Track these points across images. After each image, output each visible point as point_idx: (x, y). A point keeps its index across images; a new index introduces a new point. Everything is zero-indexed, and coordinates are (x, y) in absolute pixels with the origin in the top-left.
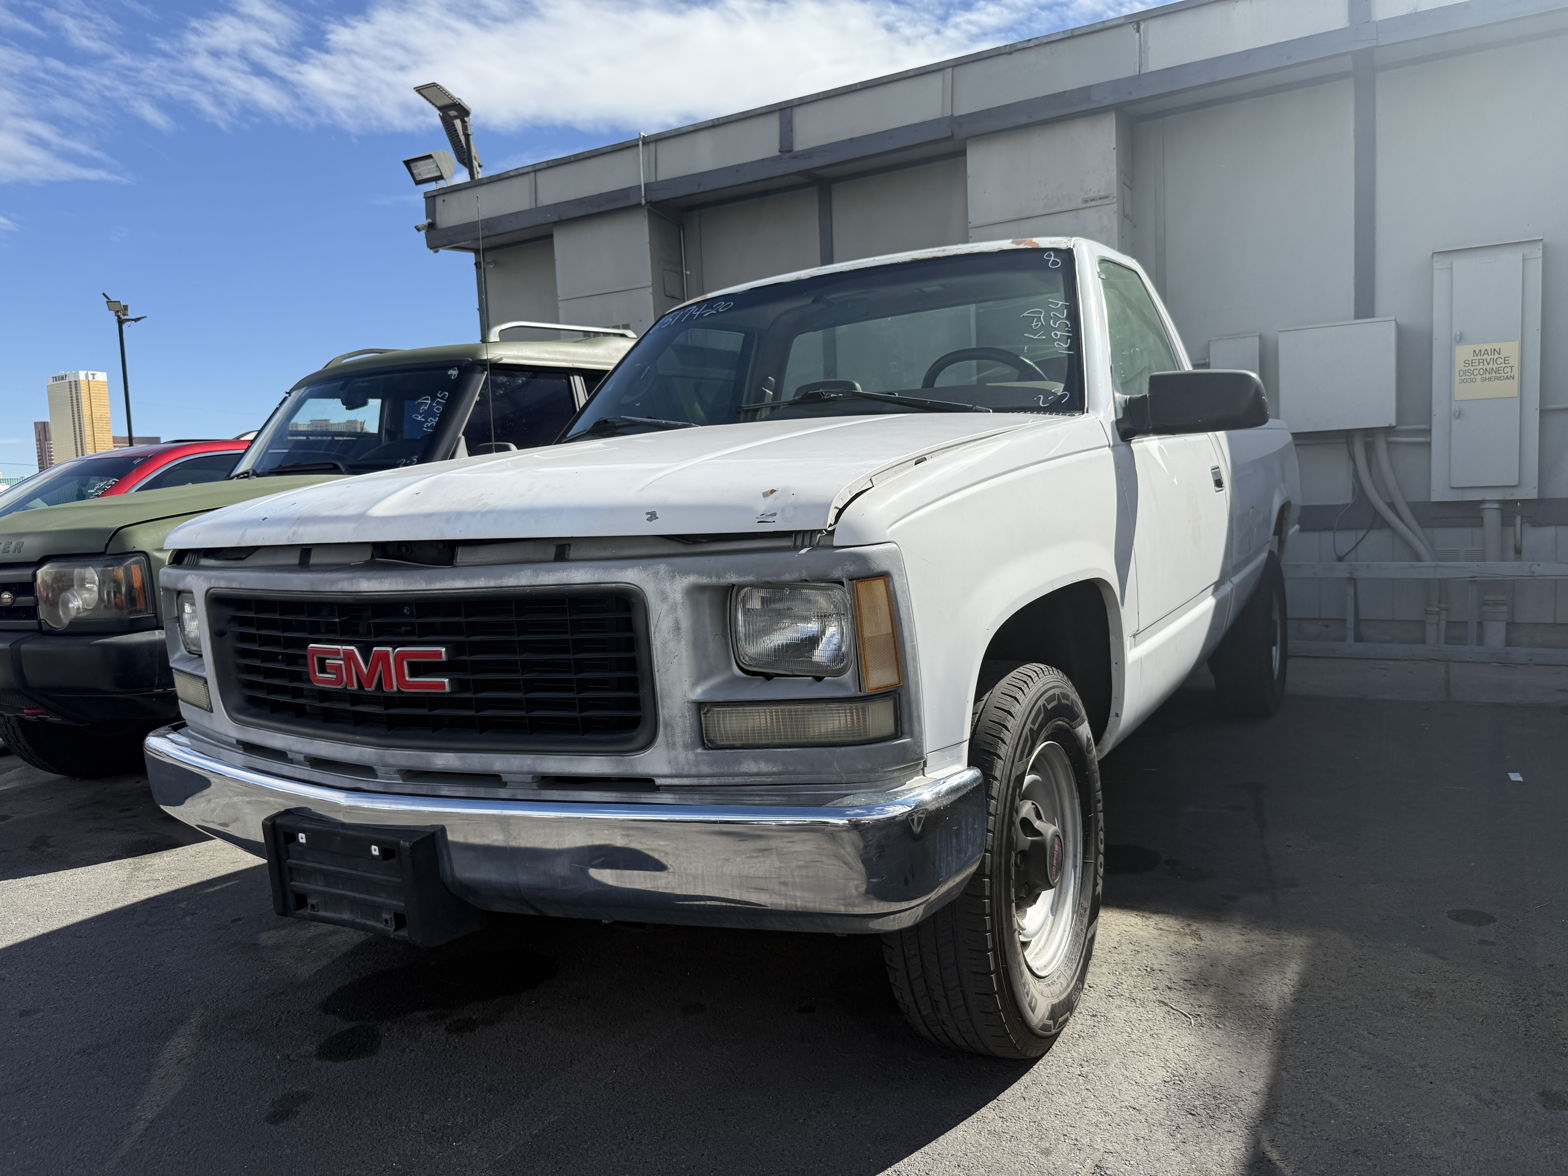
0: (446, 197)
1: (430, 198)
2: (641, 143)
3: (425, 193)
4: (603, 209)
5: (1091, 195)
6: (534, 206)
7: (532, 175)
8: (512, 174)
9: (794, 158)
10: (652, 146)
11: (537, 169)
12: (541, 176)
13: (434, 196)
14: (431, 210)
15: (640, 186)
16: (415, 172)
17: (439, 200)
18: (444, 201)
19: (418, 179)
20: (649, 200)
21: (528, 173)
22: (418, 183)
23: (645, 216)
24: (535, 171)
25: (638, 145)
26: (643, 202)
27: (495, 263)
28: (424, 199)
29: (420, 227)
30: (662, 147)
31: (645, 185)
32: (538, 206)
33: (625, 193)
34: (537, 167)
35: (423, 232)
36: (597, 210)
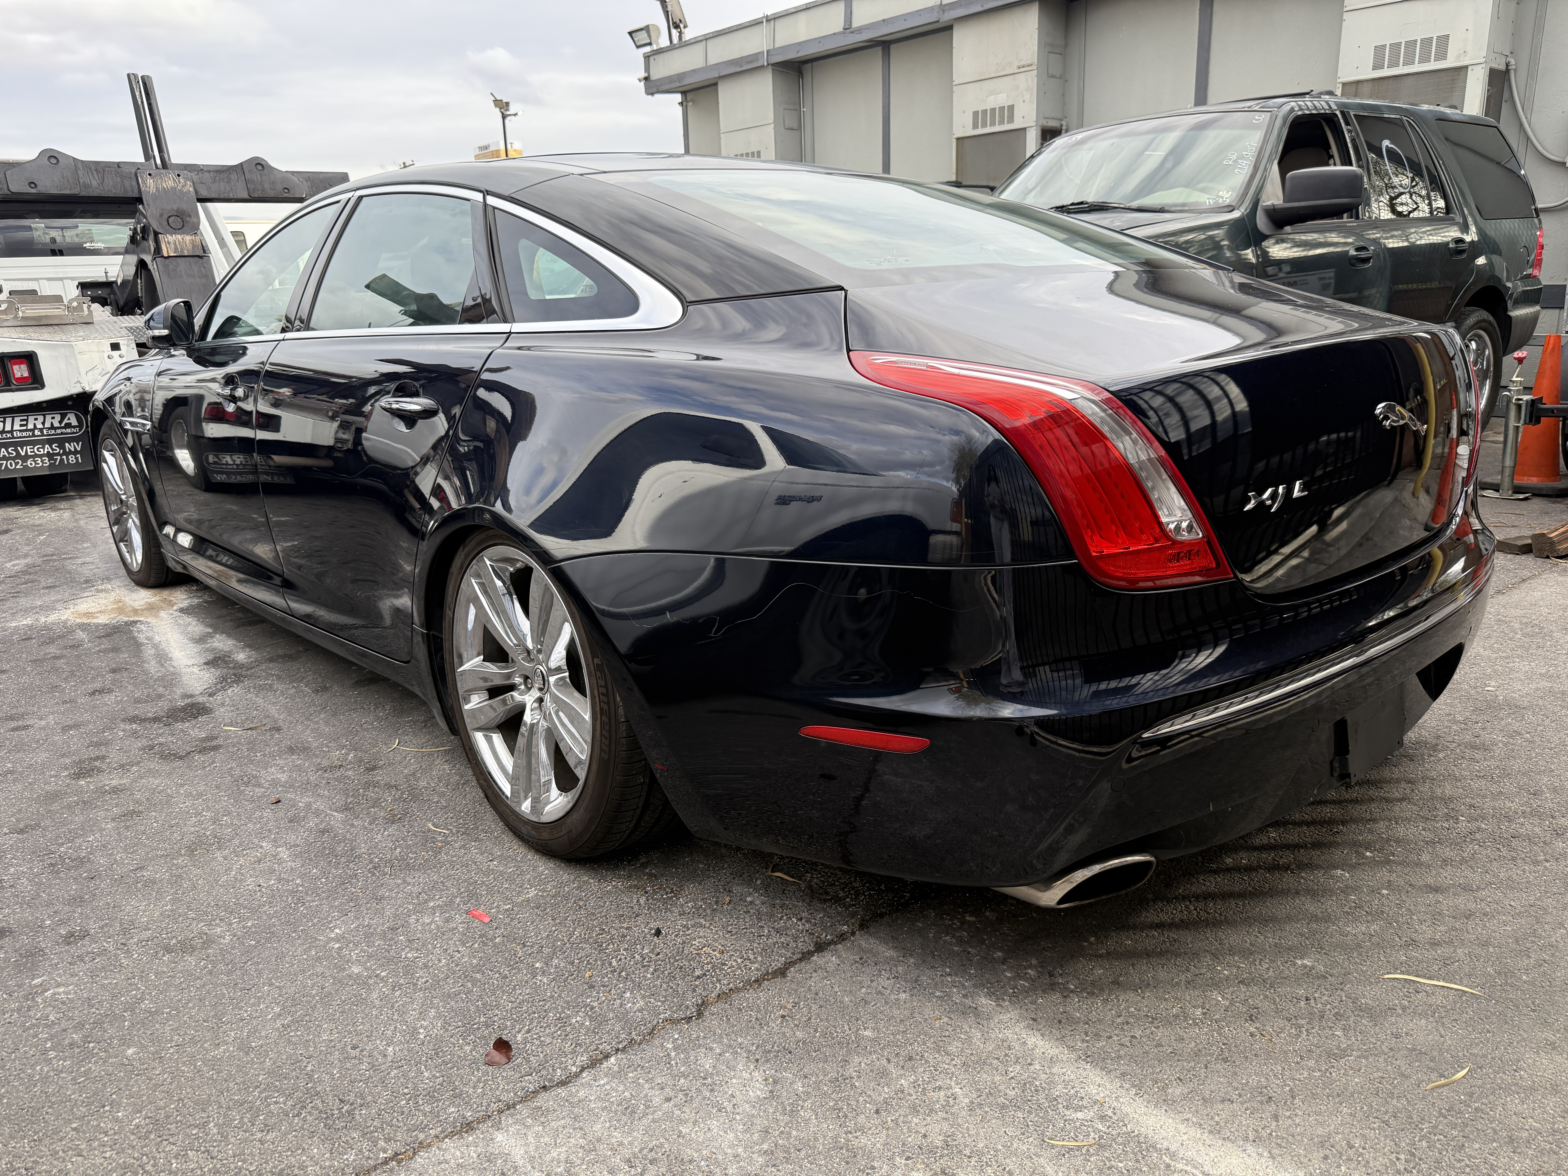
0: (655, 57)
1: (647, 57)
2: (765, 20)
3: (643, 55)
4: (744, 68)
5: (1022, 63)
6: (705, 65)
7: (705, 42)
9: (852, 32)
10: (772, 22)
11: (707, 38)
12: (709, 42)
14: (647, 67)
15: (764, 52)
16: (636, 39)
17: (652, 59)
18: (655, 60)
19: (638, 45)
20: (770, 62)
21: (702, 41)
23: (770, 74)
25: (763, 22)
26: (767, 63)
28: (643, 59)
29: (641, 78)
30: (779, 23)
31: (768, 51)
32: (708, 64)
33: (756, 56)
35: (643, 82)
36: (740, 69)
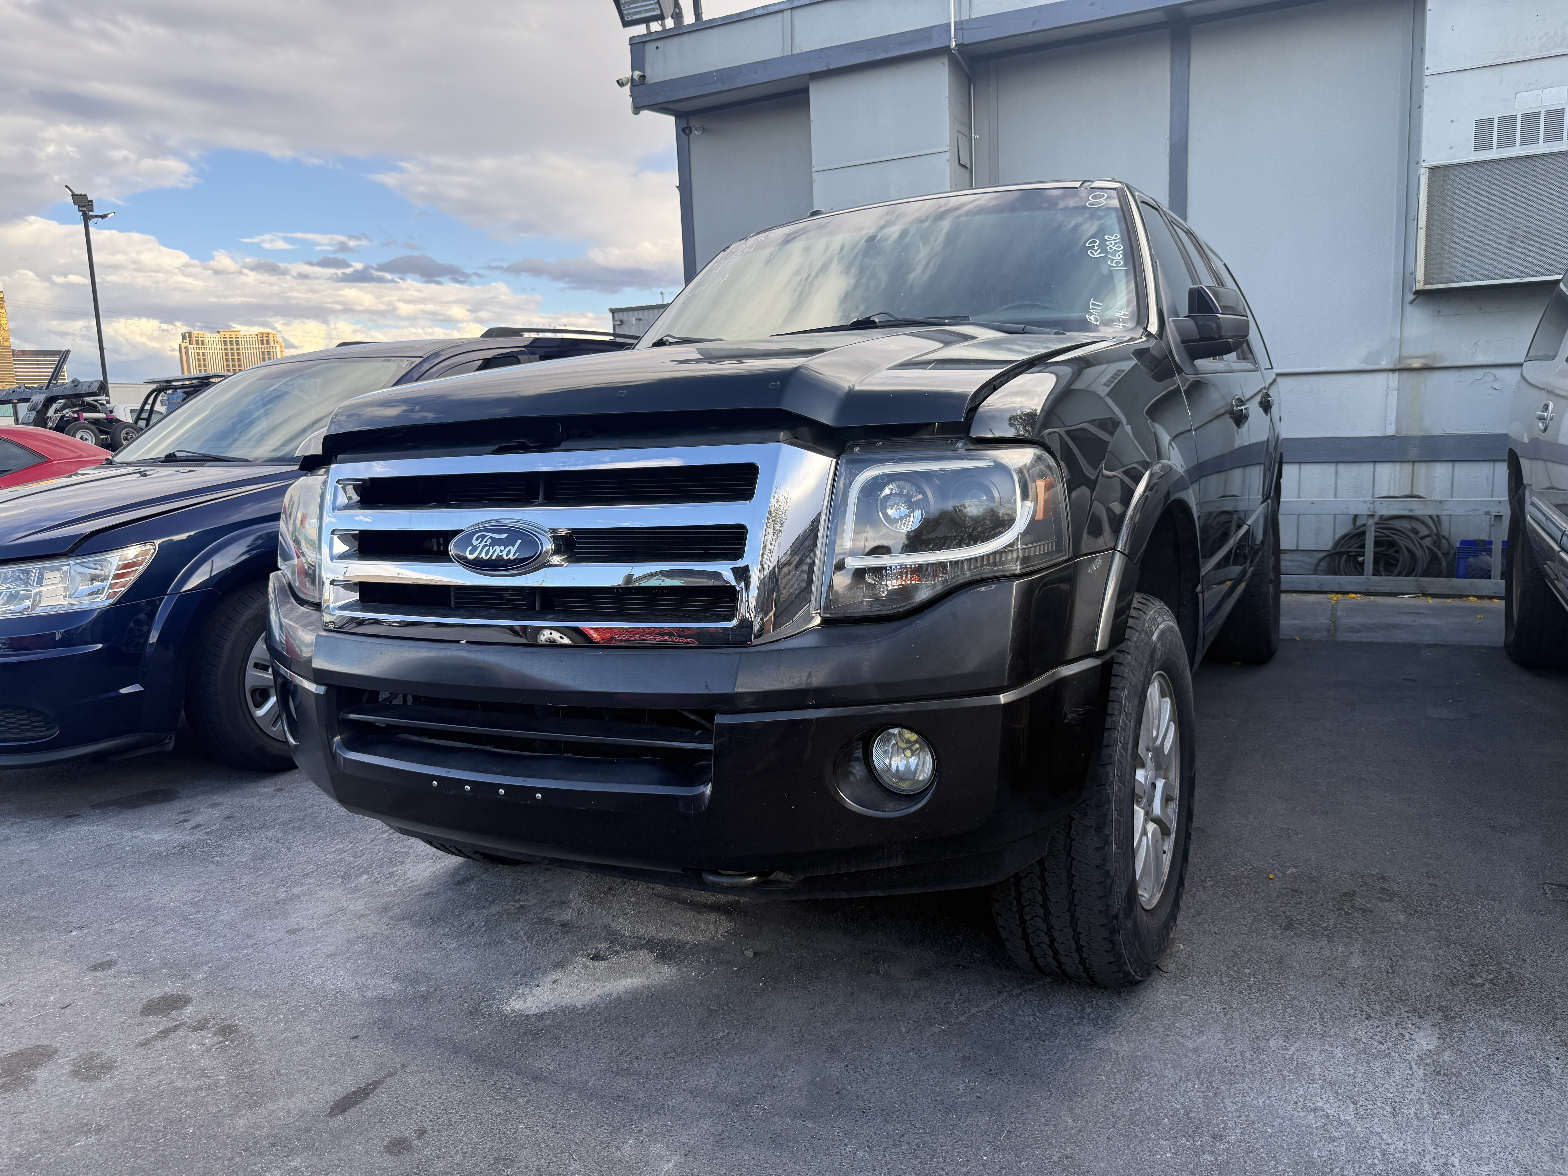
0: (660, 44)
1: (637, 46)
3: (631, 39)
6: (788, 53)
7: (787, 14)
8: (758, 13)
11: (794, 6)
12: (799, 14)
13: (644, 42)
14: (638, 61)
15: (949, 25)
18: (657, 48)
19: (626, 20)
20: (961, 42)
21: (782, 11)
22: (626, 24)
23: (944, 64)
24: (793, 9)
26: (953, 44)
27: (704, 130)
28: (629, 46)
29: (624, 80)
31: (955, 22)
32: (795, 52)
33: (925, 33)
35: (627, 88)
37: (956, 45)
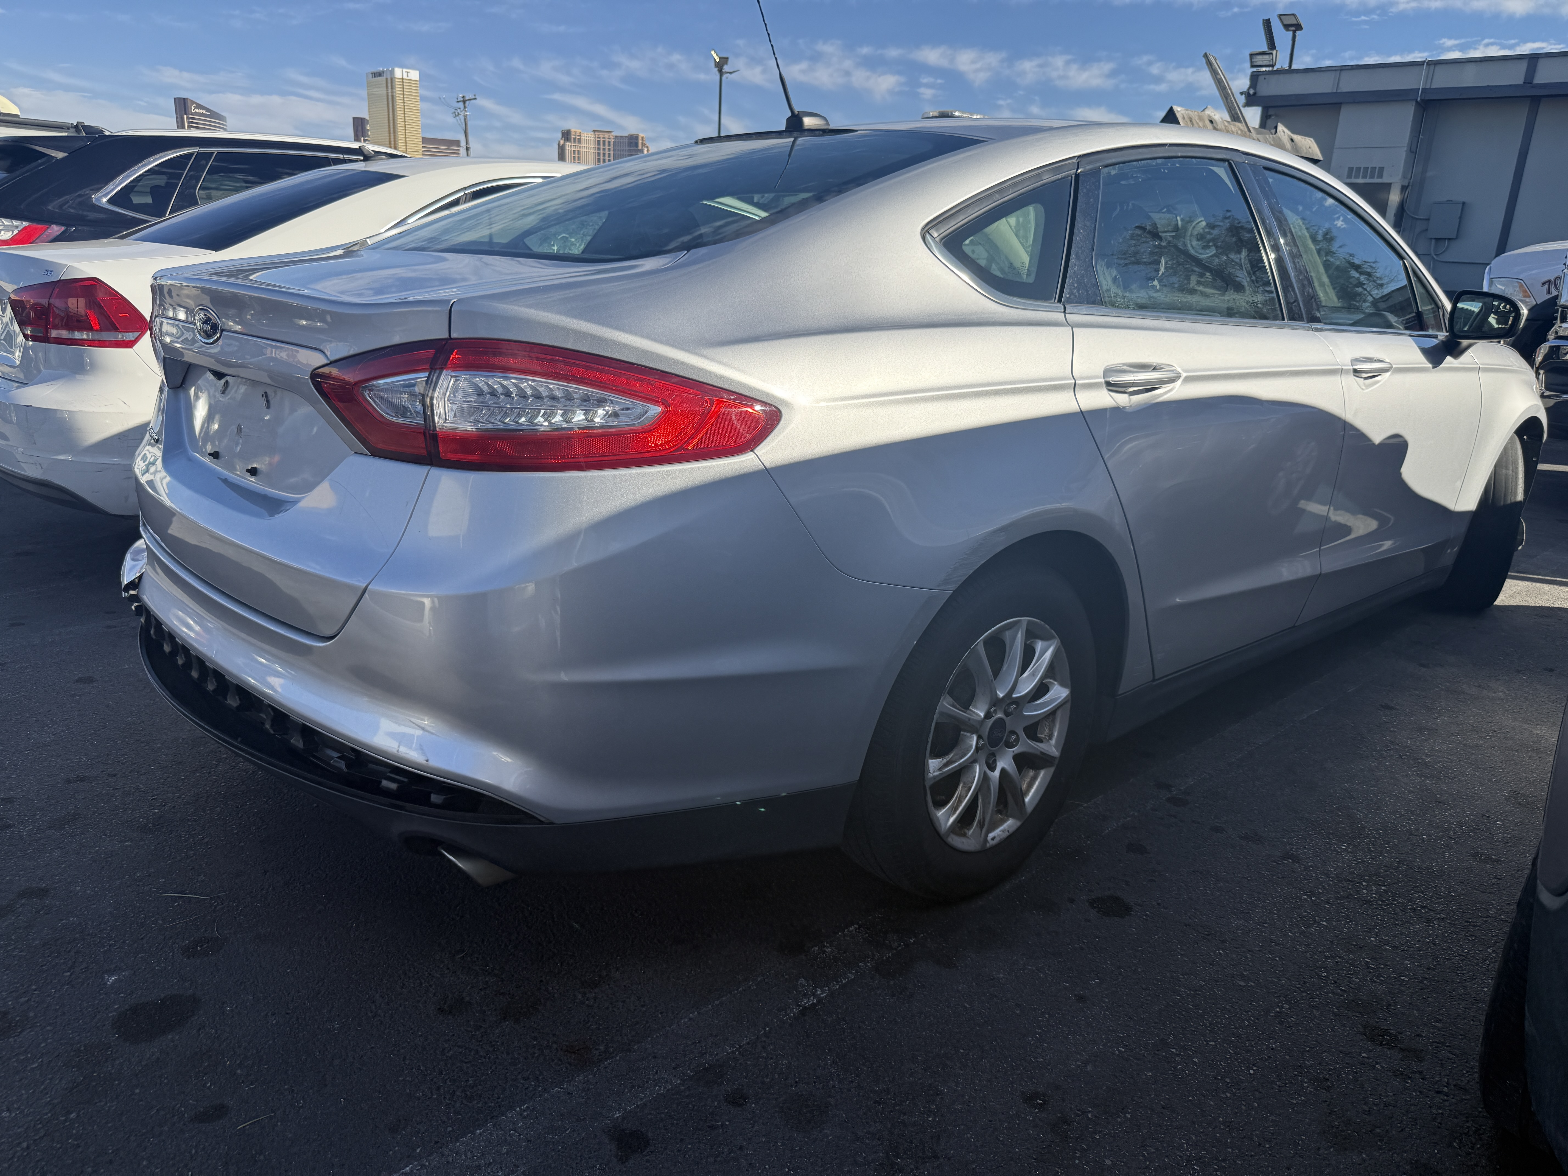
0: (1267, 77)
1: (1255, 77)
2: (1425, 64)
3: (1253, 73)
4: (1387, 99)
6: (1335, 91)
7: (1338, 72)
8: (1321, 69)
9: (1533, 87)
10: (1432, 67)
11: (1342, 69)
12: (1344, 73)
13: (1259, 76)
14: (1253, 84)
15: (1419, 89)
16: (1253, 60)
17: (1261, 78)
18: (1265, 79)
20: (1423, 98)
21: (1335, 70)
22: (1252, 66)
23: (1413, 105)
24: (1341, 70)
25: (1424, 64)
26: (1419, 99)
27: (1277, 115)
28: (1251, 77)
29: (1245, 91)
30: (1439, 67)
31: (1422, 89)
32: (1339, 91)
33: (1406, 91)
34: (1344, 68)
35: (1246, 94)
36: (1382, 99)
37: (1421, 99)
